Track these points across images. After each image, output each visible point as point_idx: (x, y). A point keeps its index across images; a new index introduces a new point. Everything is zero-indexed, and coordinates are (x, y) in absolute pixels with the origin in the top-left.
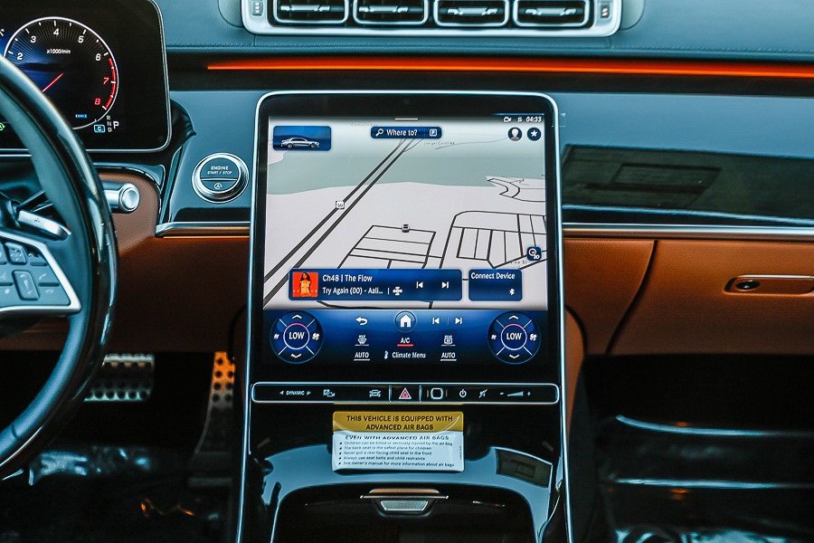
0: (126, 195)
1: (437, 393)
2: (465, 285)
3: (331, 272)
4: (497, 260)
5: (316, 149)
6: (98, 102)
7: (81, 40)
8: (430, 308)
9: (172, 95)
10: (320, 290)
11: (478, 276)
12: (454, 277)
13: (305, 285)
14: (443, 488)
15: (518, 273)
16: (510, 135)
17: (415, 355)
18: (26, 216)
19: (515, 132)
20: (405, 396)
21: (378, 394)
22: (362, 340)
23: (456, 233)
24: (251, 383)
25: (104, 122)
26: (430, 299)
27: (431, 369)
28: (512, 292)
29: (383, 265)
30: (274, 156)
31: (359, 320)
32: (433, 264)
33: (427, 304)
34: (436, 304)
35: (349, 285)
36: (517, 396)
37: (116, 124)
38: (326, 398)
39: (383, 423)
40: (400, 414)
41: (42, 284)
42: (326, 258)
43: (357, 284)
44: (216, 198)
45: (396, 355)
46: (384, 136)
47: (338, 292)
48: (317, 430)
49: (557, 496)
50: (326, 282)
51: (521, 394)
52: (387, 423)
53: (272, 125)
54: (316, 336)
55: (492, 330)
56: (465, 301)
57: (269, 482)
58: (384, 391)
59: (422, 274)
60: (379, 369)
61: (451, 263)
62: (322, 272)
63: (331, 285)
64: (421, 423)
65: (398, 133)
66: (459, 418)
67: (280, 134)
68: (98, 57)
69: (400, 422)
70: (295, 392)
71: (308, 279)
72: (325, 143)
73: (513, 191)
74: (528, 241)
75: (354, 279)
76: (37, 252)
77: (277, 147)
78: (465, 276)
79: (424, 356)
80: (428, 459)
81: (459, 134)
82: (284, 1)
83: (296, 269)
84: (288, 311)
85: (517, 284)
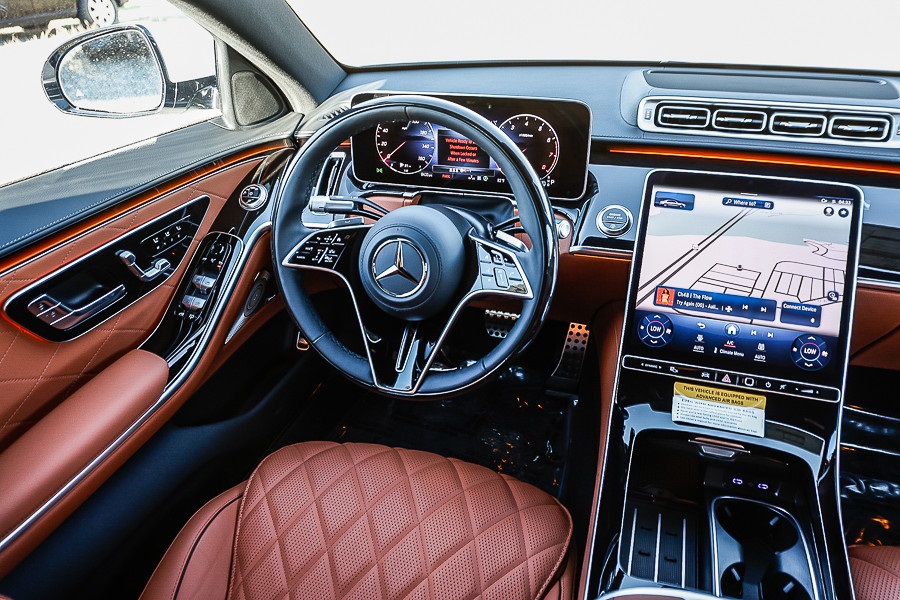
0: (564, 228)
1: (749, 382)
2: (778, 312)
3: (684, 291)
4: (804, 297)
5: (683, 208)
6: (544, 167)
7: (540, 129)
8: (751, 323)
9: (591, 167)
10: (675, 301)
11: (788, 307)
12: (771, 306)
13: (665, 297)
14: (746, 445)
15: (819, 308)
16: (825, 212)
17: (736, 353)
18: (501, 235)
19: (829, 210)
20: (726, 379)
21: (708, 375)
22: (700, 338)
23: (776, 275)
24: (623, 355)
25: (546, 179)
26: (752, 318)
27: (747, 364)
28: (813, 320)
29: (721, 290)
30: (653, 210)
31: (700, 324)
32: (756, 294)
33: (749, 321)
34: (755, 321)
35: (695, 301)
36: (809, 391)
37: (553, 182)
39: (708, 395)
40: (721, 391)
41: (511, 279)
42: (682, 281)
43: (701, 301)
44: (611, 233)
45: (722, 351)
46: (732, 204)
47: (687, 304)
49: (827, 463)
50: (679, 297)
51: (811, 392)
52: (711, 395)
53: (655, 190)
54: (669, 331)
55: (795, 343)
56: (777, 322)
58: (712, 374)
59: (748, 300)
60: (708, 359)
61: (769, 295)
62: (677, 290)
63: (683, 299)
64: (734, 399)
65: (742, 203)
66: (763, 400)
67: (659, 196)
68: (549, 140)
69: (720, 396)
70: (651, 365)
71: (668, 293)
72: (690, 206)
73: (822, 251)
74: (829, 287)
75: (699, 297)
76: (510, 260)
77: (656, 205)
78: (779, 305)
79: (743, 355)
81: (785, 207)
82: (665, 111)
83: (660, 286)
84: (651, 313)
85: (817, 315)
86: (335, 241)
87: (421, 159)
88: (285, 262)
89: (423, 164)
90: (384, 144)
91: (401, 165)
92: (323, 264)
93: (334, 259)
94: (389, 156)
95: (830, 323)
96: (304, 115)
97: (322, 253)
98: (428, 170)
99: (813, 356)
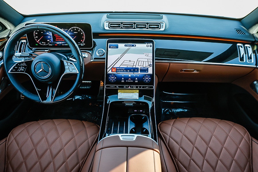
0: (86, 55)
1: (135, 87)
2: (139, 70)
3: (118, 68)
4: (144, 66)
5: (116, 48)
6: (82, 40)
7: (79, 31)
9: (93, 40)
10: (116, 71)
11: (141, 69)
13: (114, 70)
14: (135, 102)
15: (148, 68)
16: (147, 46)
17: (131, 81)
18: (70, 59)
19: (148, 46)
20: (130, 87)
21: (125, 87)
22: (123, 79)
23: (138, 62)
24: (105, 85)
25: (83, 44)
27: (134, 83)
28: (147, 71)
29: (126, 67)
30: (109, 49)
31: (122, 75)
32: (134, 67)
33: (133, 73)
34: (135, 73)
35: (121, 70)
36: (147, 87)
37: (84, 44)
38: (117, 88)
39: (126, 92)
40: (129, 90)
41: (73, 69)
42: (117, 65)
43: (122, 70)
44: (100, 56)
45: (128, 81)
46: (127, 46)
47: (119, 71)
48: (115, 92)
49: (153, 103)
50: (117, 69)
53: (109, 44)
54: (116, 78)
55: (143, 77)
56: (139, 73)
57: (108, 100)
58: (126, 86)
59: (132, 68)
60: (125, 83)
61: (137, 67)
62: (116, 68)
63: (118, 70)
64: (132, 92)
65: (129, 46)
66: (138, 91)
68: (82, 33)
70: (112, 87)
72: (117, 47)
73: (147, 55)
74: (149, 63)
76: (72, 64)
77: (109, 48)
78: (139, 69)
79: (133, 81)
80: (133, 97)
81: (139, 46)
82: (111, 24)
83: (112, 67)
84: (111, 74)
85: (147, 70)
86: (24, 65)
87: (48, 41)
88: (9, 72)
89: (49, 42)
90: (37, 37)
91: (43, 43)
92: (21, 71)
93: (24, 70)
94: (39, 40)
95: (150, 72)
96: (11, 30)
97: (20, 68)
98: (51, 43)
99: (148, 79)
